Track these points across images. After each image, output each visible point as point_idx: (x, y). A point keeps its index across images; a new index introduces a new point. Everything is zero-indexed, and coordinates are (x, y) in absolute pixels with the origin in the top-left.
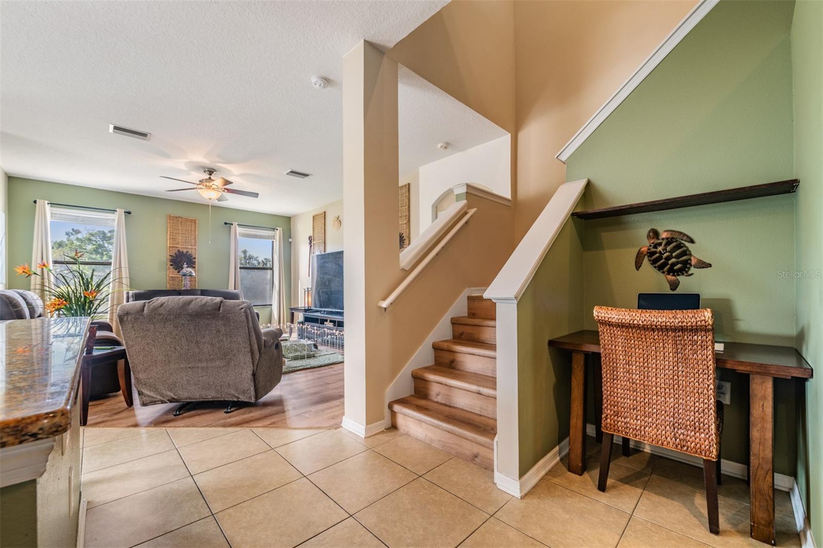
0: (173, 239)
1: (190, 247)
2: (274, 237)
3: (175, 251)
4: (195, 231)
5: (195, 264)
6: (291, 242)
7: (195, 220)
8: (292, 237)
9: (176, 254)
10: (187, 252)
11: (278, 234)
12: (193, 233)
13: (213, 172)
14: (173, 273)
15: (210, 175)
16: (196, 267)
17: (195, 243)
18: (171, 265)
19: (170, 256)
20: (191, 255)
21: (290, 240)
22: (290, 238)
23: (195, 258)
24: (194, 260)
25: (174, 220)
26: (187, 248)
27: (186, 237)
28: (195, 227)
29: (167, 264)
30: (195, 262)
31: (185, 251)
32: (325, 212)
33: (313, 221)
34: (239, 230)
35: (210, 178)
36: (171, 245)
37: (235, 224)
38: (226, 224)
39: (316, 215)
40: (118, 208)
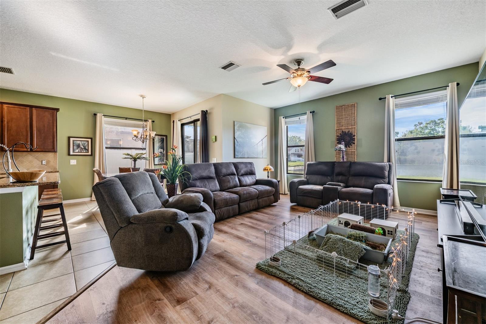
0: (339, 123)
1: (351, 127)
3: (340, 132)
4: (354, 113)
5: (354, 141)
7: (355, 104)
9: (340, 134)
10: (349, 131)
11: (449, 91)
12: (353, 115)
13: (300, 62)
15: (299, 65)
16: (356, 143)
17: (355, 123)
18: (337, 143)
19: (337, 136)
20: (351, 134)
24: (354, 137)
25: (340, 109)
26: (348, 128)
27: (348, 120)
28: (355, 110)
29: (335, 143)
30: (355, 139)
31: (347, 131)
35: (299, 68)
36: (338, 128)
38: (380, 99)
40: (308, 111)
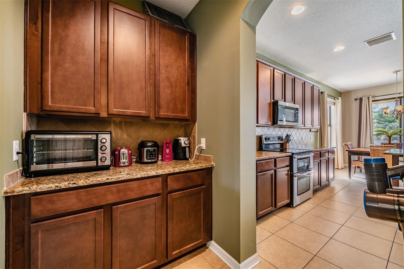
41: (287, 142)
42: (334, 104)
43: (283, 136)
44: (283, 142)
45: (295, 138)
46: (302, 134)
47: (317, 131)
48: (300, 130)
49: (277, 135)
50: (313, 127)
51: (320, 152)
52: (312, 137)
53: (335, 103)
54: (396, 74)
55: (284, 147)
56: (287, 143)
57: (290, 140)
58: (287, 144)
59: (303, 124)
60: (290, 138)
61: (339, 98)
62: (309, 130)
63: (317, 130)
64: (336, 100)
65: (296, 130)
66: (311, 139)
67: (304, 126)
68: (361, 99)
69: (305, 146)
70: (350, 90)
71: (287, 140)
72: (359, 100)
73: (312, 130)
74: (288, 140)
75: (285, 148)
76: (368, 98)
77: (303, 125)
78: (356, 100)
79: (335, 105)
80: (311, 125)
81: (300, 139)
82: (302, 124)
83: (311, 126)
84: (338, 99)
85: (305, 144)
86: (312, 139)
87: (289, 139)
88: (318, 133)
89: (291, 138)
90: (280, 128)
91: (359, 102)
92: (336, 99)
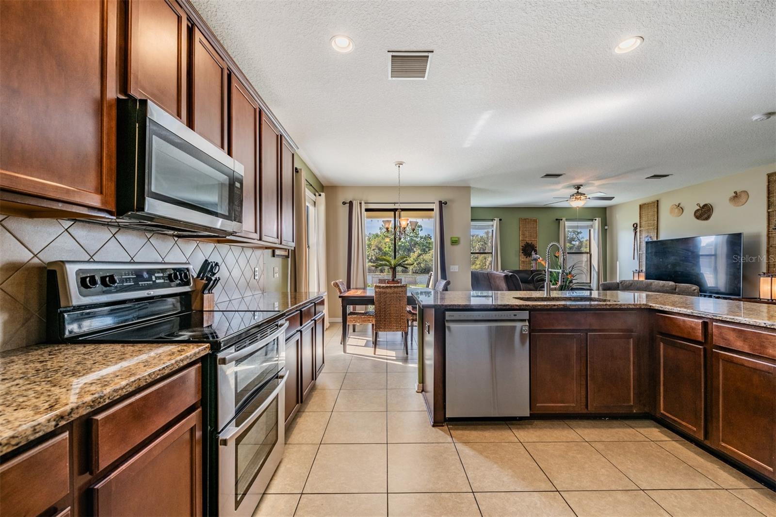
0: (523, 235)
1: (533, 239)
2: (592, 226)
3: (524, 243)
4: (536, 227)
5: (536, 252)
6: (606, 229)
7: (536, 220)
8: (607, 224)
10: (532, 243)
11: (597, 223)
12: (535, 229)
13: (580, 187)
14: (523, 258)
15: (578, 189)
17: (536, 236)
18: (522, 253)
19: (522, 246)
20: (534, 245)
21: (606, 227)
22: (606, 226)
23: (536, 247)
24: (536, 249)
25: (524, 221)
26: (531, 240)
27: (531, 232)
28: (536, 225)
29: (520, 252)
30: (538, 250)
31: (530, 242)
32: (658, 201)
33: (640, 210)
34: (567, 224)
35: (578, 192)
36: (522, 239)
37: (564, 219)
38: (557, 220)
39: (645, 204)
40: (495, 218)
41: (206, 286)
42: (313, 203)
43: (191, 267)
44: (190, 290)
45: (236, 273)
46: (253, 262)
47: (287, 257)
48: (249, 252)
49: (165, 263)
50: (281, 244)
51: (301, 311)
52: (277, 269)
53: (315, 202)
54: (398, 168)
55: (195, 306)
56: (206, 291)
57: (217, 280)
58: (205, 296)
59: (256, 232)
60: (214, 274)
61: (321, 193)
62: (270, 251)
63: (286, 254)
64: (317, 198)
65: (236, 249)
66: (275, 275)
67: (259, 238)
68: (351, 203)
69: (263, 293)
70: (338, 185)
71: (204, 282)
72: (348, 204)
73: (278, 252)
74: (209, 280)
75: (199, 308)
76: (360, 203)
77: (257, 236)
78: (344, 203)
79: (315, 207)
80: (278, 238)
81: (249, 274)
82: (254, 231)
83: (276, 240)
84: (320, 195)
85: (262, 287)
86: (277, 275)
87: (213, 278)
88: (290, 259)
89: (222, 273)
90: (179, 237)
91: (348, 208)
92: (317, 194)
